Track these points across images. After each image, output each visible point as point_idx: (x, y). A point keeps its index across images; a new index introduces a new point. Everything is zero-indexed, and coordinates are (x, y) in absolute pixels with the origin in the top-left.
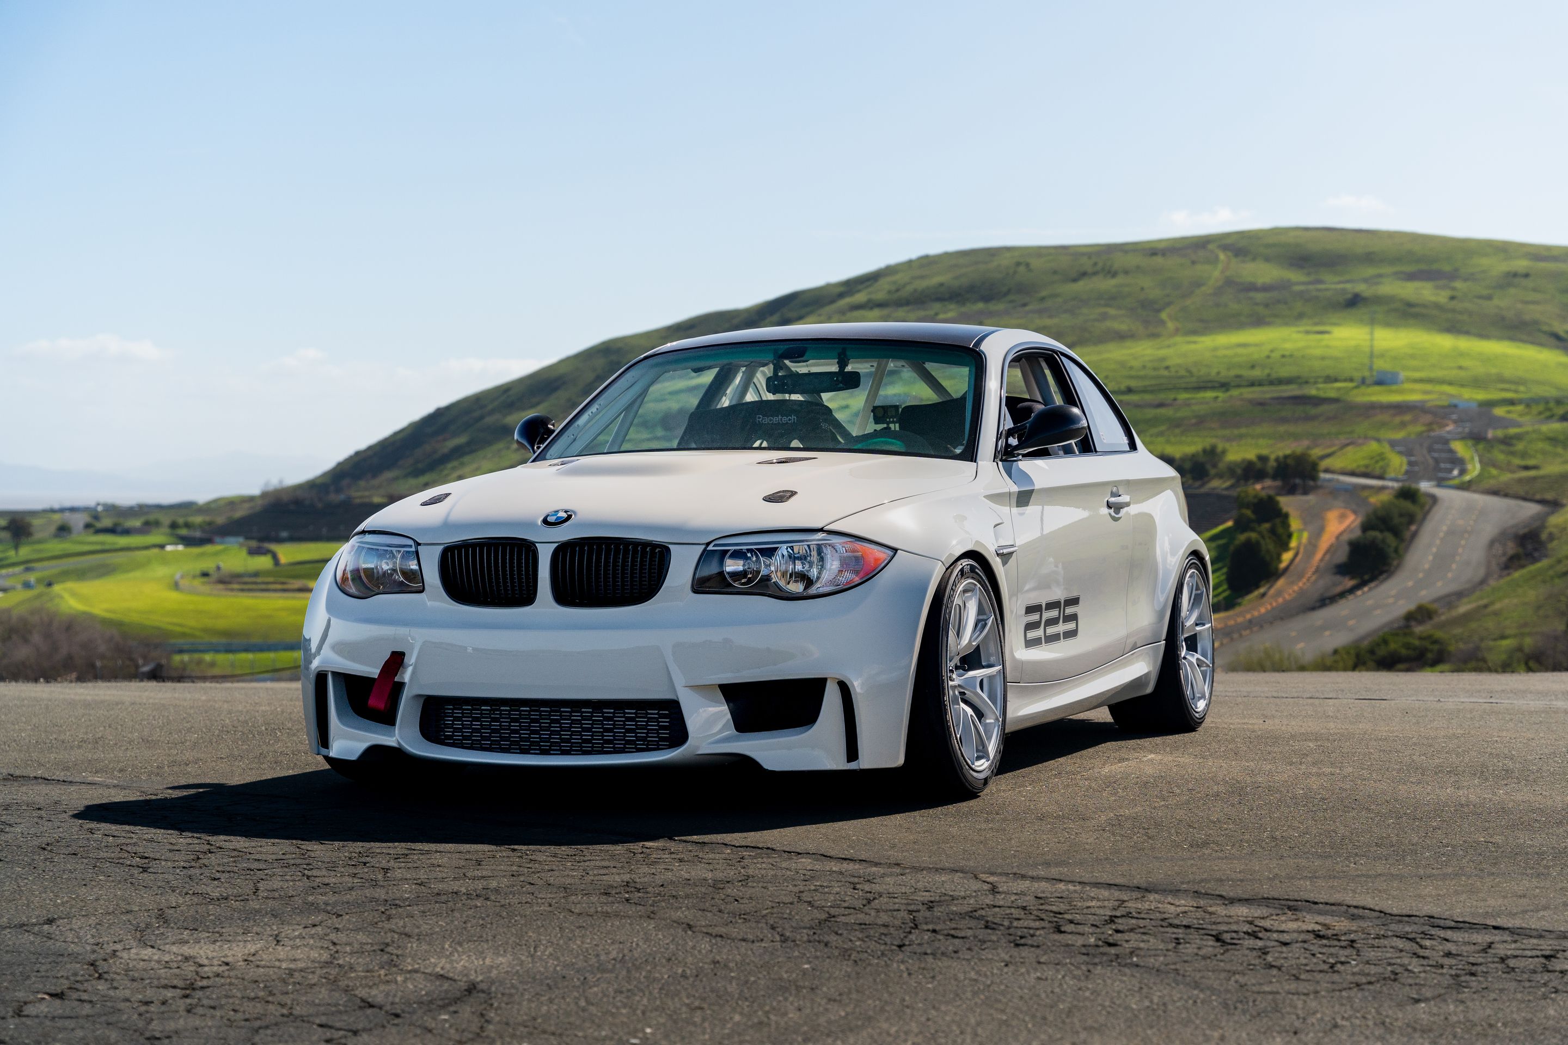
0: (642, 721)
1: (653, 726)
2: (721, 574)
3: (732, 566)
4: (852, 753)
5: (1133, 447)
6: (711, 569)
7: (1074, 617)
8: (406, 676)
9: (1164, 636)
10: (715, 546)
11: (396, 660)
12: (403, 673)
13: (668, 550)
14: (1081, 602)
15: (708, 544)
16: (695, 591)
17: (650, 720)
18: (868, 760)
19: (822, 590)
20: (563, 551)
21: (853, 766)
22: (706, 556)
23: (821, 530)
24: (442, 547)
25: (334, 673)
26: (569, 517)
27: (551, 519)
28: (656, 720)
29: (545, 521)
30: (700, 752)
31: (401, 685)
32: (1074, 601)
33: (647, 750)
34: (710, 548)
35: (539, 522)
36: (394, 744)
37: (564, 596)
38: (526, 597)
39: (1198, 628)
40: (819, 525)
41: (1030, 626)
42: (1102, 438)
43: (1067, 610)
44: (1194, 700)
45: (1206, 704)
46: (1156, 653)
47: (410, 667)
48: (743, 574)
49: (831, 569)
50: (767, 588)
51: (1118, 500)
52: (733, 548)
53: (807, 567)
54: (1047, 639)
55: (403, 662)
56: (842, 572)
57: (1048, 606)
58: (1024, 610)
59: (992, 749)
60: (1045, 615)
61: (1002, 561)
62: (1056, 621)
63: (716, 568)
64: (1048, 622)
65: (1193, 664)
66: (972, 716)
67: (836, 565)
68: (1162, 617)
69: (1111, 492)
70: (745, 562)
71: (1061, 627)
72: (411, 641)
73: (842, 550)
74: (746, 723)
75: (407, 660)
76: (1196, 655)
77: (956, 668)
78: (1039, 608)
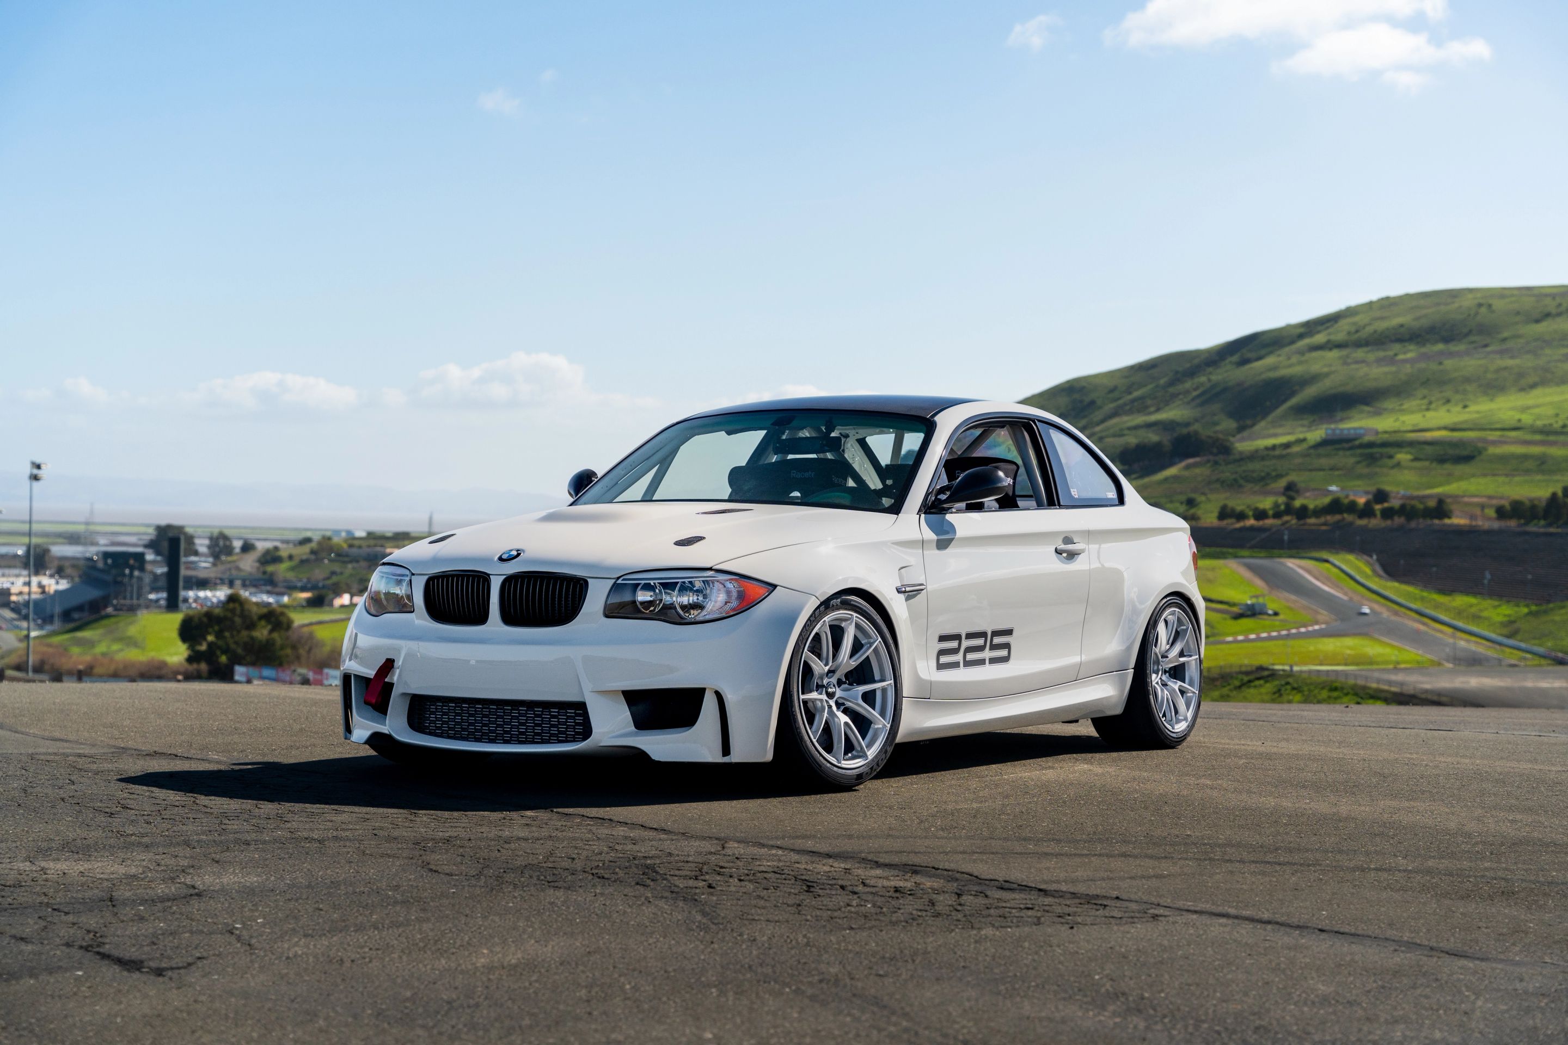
0: (562, 718)
1: (571, 722)
2: (634, 602)
3: (643, 596)
4: (726, 750)
5: (1121, 501)
6: (616, 599)
7: (1007, 646)
8: (395, 677)
9: (1132, 664)
10: (624, 580)
11: (388, 665)
12: (393, 675)
13: (586, 583)
14: (1015, 633)
15: (618, 578)
16: (607, 616)
17: (568, 717)
18: (738, 755)
19: (708, 617)
20: (510, 582)
21: (726, 760)
22: (616, 588)
23: (710, 569)
24: (426, 577)
25: (356, 676)
26: (518, 555)
27: (505, 557)
28: (573, 718)
29: (501, 559)
30: (602, 744)
31: (391, 685)
32: (1006, 633)
33: (566, 741)
34: (620, 581)
35: (496, 558)
36: (386, 732)
37: (509, 618)
38: (480, 618)
39: (1182, 659)
40: (709, 566)
41: (942, 652)
42: (1073, 493)
43: (997, 640)
44: (1170, 722)
45: (1188, 726)
46: (1122, 680)
47: (398, 671)
48: (650, 603)
49: (717, 600)
50: (667, 614)
51: (1070, 547)
52: (643, 582)
53: (701, 598)
54: (968, 664)
55: (392, 667)
56: (726, 603)
57: (970, 636)
58: (937, 639)
59: (871, 753)
60: (966, 643)
61: (902, 597)
62: (980, 649)
63: (627, 597)
64: (969, 650)
65: (1174, 690)
66: (846, 724)
67: (722, 597)
68: (1129, 648)
69: (1068, 540)
70: (652, 593)
71: (987, 654)
72: (398, 650)
73: (730, 585)
74: (643, 723)
75: (396, 665)
76: (1179, 683)
77: (840, 683)
78: (957, 637)
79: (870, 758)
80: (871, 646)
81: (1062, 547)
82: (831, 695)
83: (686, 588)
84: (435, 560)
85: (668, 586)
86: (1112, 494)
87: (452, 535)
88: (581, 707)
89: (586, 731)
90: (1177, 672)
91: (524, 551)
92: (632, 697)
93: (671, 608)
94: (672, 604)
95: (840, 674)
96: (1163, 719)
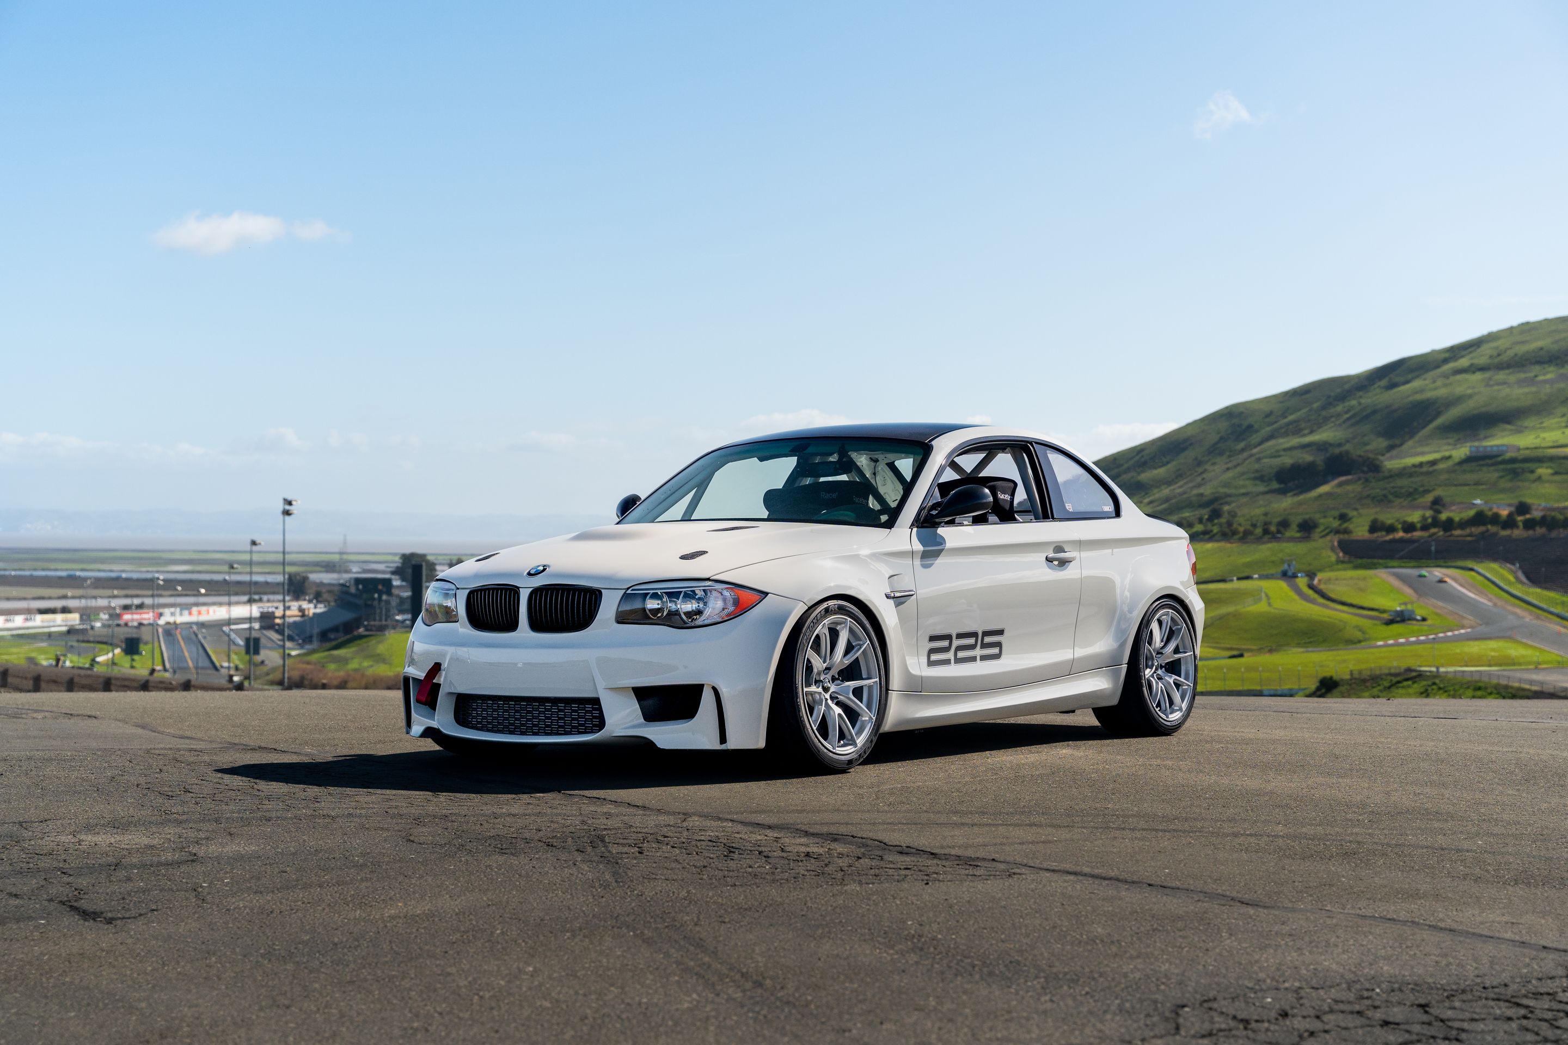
0: (582, 713)
1: (589, 716)
2: (644, 610)
3: (652, 604)
4: (723, 739)
5: (1118, 513)
6: (627, 607)
7: (999, 645)
8: (441, 679)
9: (1126, 659)
10: (632, 590)
11: (437, 668)
12: (440, 677)
13: (600, 593)
14: (1005, 632)
15: (628, 588)
16: (618, 622)
17: (587, 712)
18: (735, 742)
19: (707, 622)
20: (536, 593)
21: (723, 747)
22: (626, 597)
23: (708, 579)
24: (468, 591)
25: (414, 679)
26: (544, 570)
27: (532, 572)
28: (590, 712)
29: (529, 574)
30: (614, 735)
31: (438, 686)
32: (1001, 632)
33: (585, 733)
34: (629, 592)
35: (525, 573)
36: (436, 727)
37: (537, 625)
38: (511, 625)
39: (1177, 656)
40: (707, 576)
41: (932, 651)
42: (1067, 508)
43: (988, 639)
44: (1164, 712)
45: (1183, 716)
46: (1116, 674)
47: (444, 673)
48: (658, 610)
49: (715, 606)
50: (673, 620)
51: (1061, 555)
52: (652, 592)
53: (701, 605)
54: (958, 661)
55: (440, 669)
56: (723, 609)
57: (960, 636)
58: (927, 638)
59: (861, 741)
60: (956, 643)
61: (891, 602)
62: (972, 647)
63: (637, 605)
64: (959, 648)
65: (1169, 683)
66: (839, 715)
67: (720, 604)
68: (1122, 646)
69: (1059, 549)
70: (660, 602)
71: (978, 652)
72: (444, 655)
73: (727, 593)
74: (651, 716)
75: (442, 667)
76: (1175, 677)
77: (834, 679)
78: (948, 637)
79: (859, 745)
80: (861, 648)
81: (1051, 555)
82: (826, 690)
83: (690, 596)
84: (477, 576)
85: (673, 595)
86: (1109, 507)
87: (494, 555)
88: (596, 702)
89: (601, 724)
90: (1173, 668)
91: (549, 566)
92: (641, 693)
93: (676, 614)
94: (677, 611)
95: (834, 672)
96: (1157, 710)
